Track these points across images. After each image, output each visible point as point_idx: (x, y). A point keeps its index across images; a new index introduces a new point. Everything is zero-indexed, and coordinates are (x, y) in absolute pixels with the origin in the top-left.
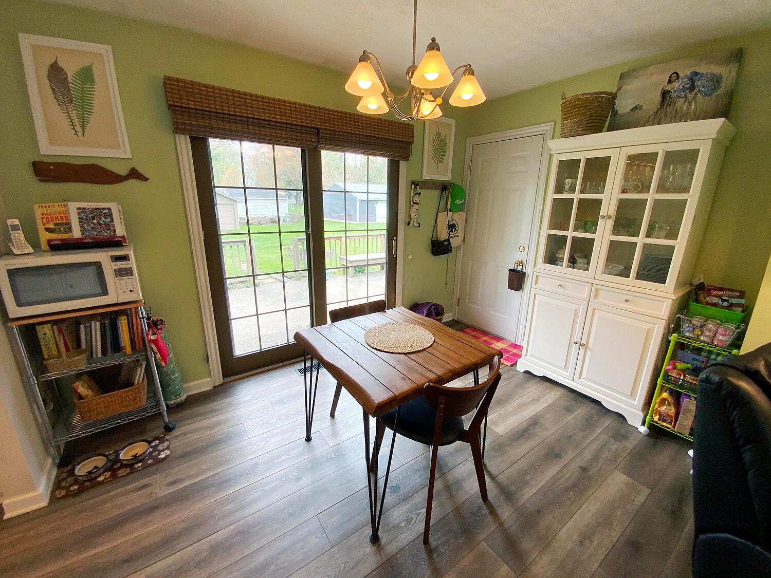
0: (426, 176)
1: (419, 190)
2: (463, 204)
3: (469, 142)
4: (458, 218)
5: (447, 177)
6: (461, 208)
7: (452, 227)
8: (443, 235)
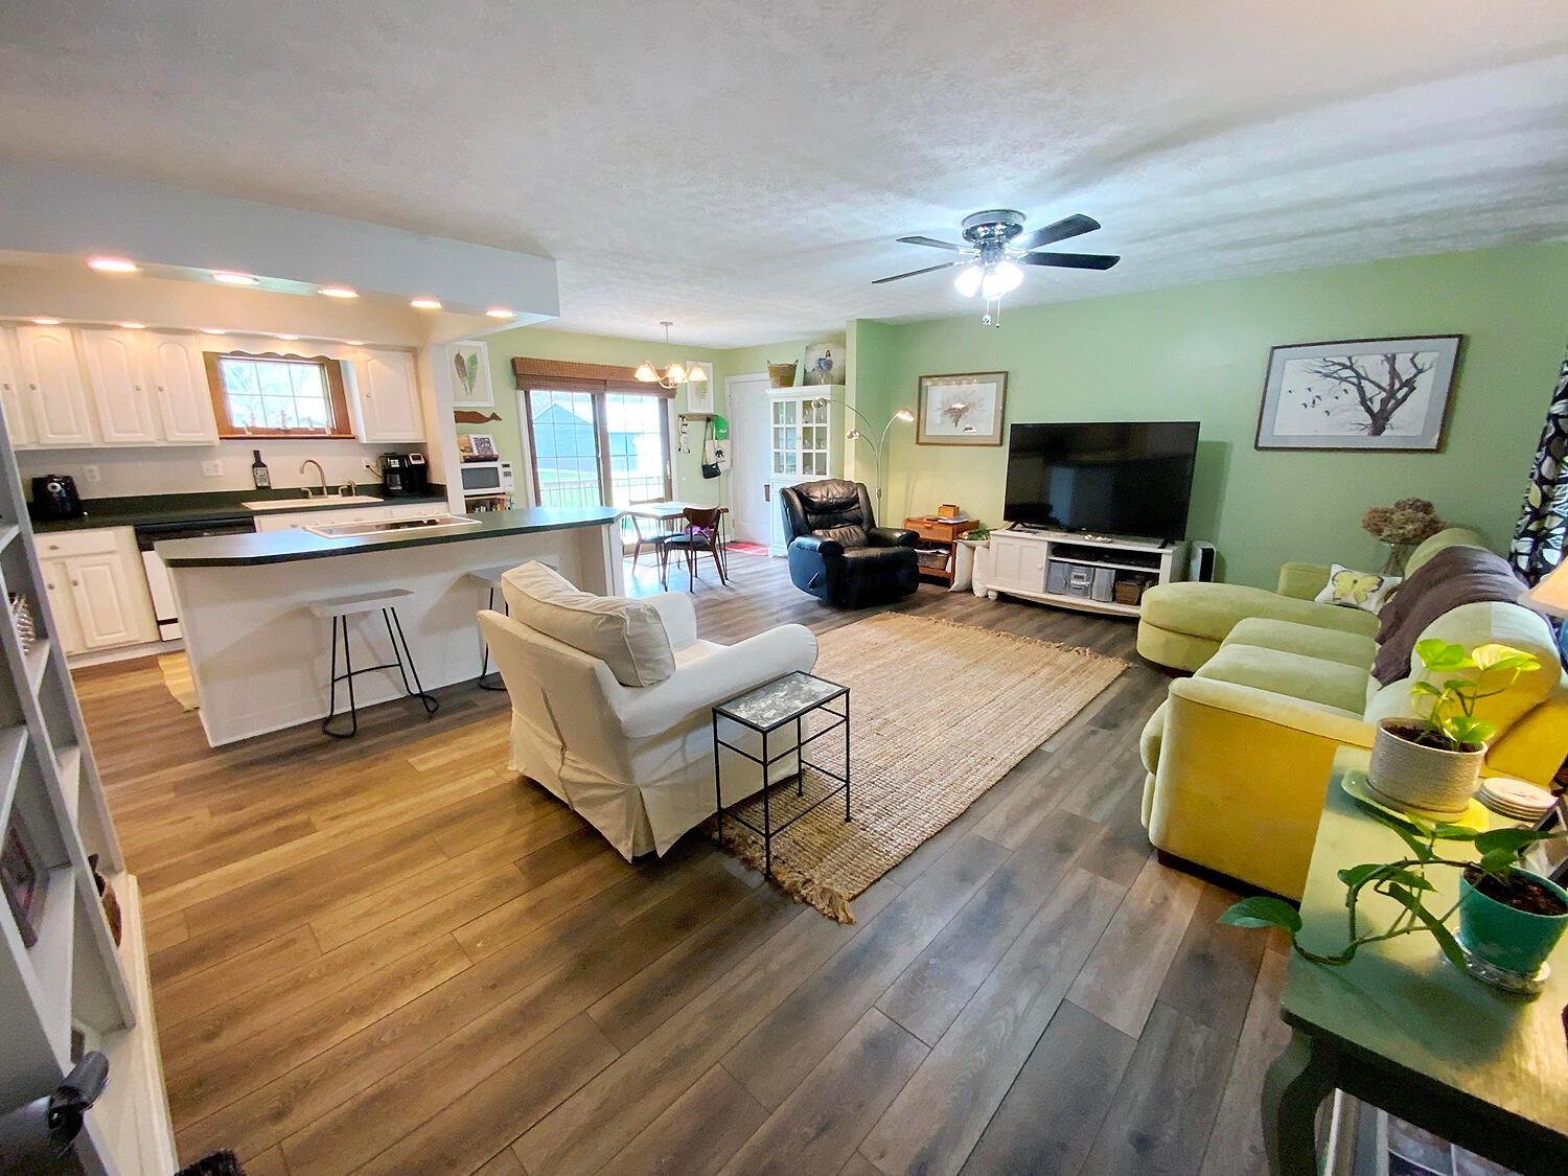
0: (692, 410)
1: (686, 422)
2: (727, 433)
3: (727, 380)
4: (724, 445)
5: (710, 411)
6: (726, 436)
7: (719, 453)
8: (712, 459)
